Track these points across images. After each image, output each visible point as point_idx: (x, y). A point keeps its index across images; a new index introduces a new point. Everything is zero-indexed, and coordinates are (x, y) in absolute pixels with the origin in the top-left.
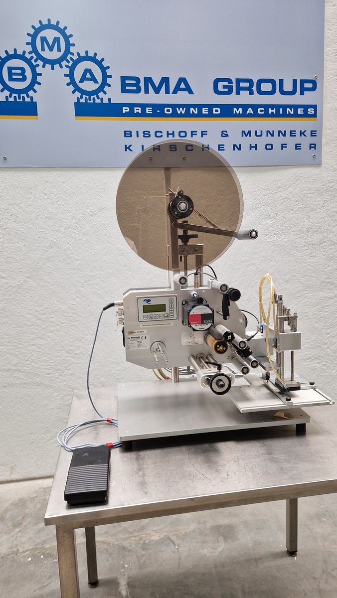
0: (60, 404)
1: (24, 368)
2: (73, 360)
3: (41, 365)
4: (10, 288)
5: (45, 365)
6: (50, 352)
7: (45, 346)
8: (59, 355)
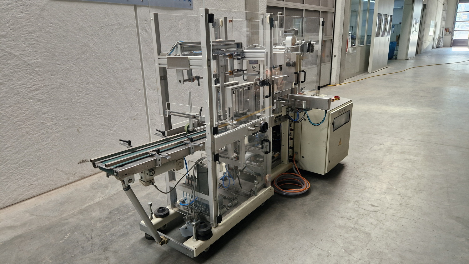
0: (96, 134)
1: (76, 116)
2: (101, 109)
3: (85, 114)
4: (63, 70)
5: (86, 113)
6: (88, 106)
7: (86, 102)
8: (93, 107)
